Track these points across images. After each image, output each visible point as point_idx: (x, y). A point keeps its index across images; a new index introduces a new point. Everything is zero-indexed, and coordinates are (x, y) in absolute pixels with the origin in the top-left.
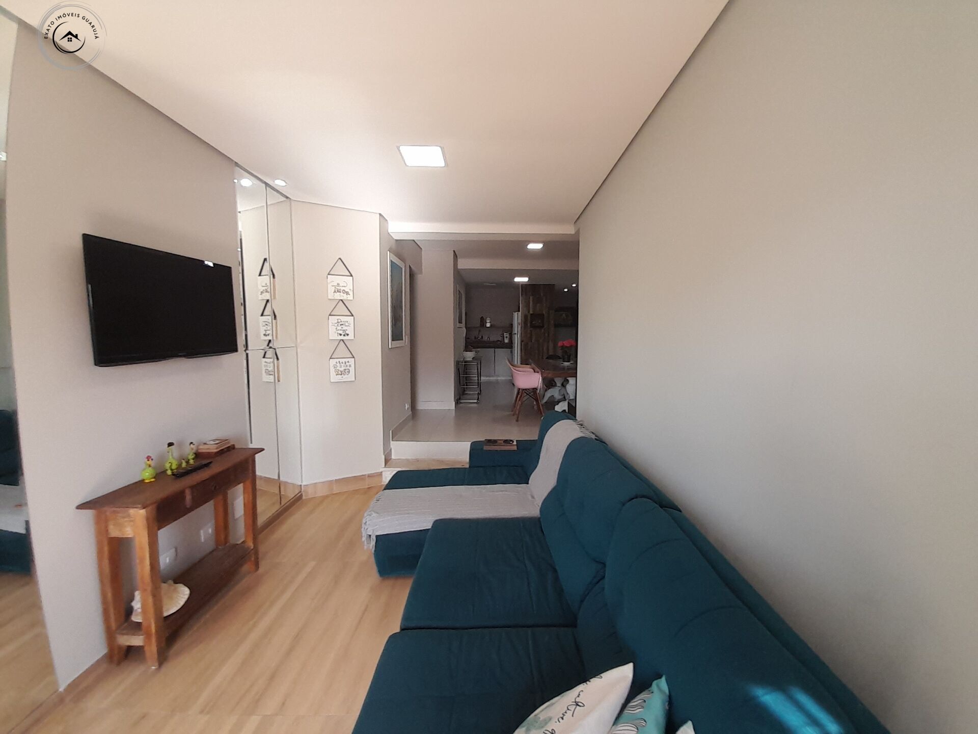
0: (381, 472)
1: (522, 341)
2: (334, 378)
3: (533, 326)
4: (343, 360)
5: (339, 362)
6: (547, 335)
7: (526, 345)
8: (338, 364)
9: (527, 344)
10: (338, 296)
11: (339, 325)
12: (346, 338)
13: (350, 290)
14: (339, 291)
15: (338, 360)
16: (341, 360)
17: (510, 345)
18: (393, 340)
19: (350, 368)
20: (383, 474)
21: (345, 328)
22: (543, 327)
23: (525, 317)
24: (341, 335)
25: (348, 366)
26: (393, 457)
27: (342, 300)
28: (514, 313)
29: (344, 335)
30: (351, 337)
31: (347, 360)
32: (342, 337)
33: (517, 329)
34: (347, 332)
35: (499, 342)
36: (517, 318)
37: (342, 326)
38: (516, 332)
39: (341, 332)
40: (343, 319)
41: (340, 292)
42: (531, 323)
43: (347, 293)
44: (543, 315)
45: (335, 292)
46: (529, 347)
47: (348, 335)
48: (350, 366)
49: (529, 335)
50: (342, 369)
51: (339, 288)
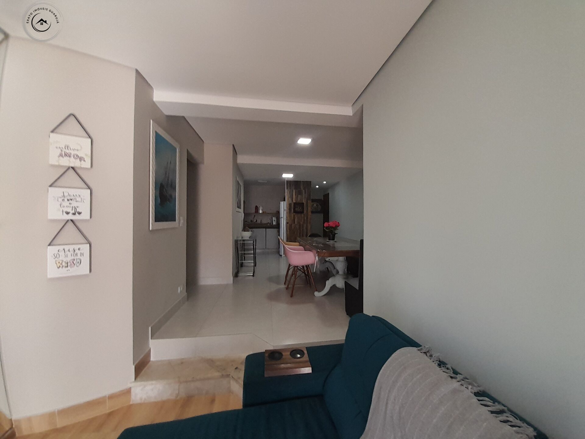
0: (130, 389)
1: (287, 223)
2: (53, 271)
3: (295, 212)
4: (71, 247)
5: (64, 250)
6: (305, 218)
7: (291, 226)
8: (62, 253)
9: (292, 224)
10: (66, 162)
11: (66, 200)
12: (76, 217)
13: (86, 155)
14: (68, 155)
15: (61, 248)
16: (67, 248)
17: (278, 226)
18: (156, 221)
19: (82, 258)
20: (132, 390)
21: (74, 204)
22: (303, 212)
23: (290, 205)
24: (68, 213)
25: (79, 255)
26: (152, 359)
27: (73, 168)
28: (281, 202)
29: (74, 214)
30: (86, 215)
31: (76, 247)
32: (70, 217)
33: (283, 214)
34: (78, 210)
35: (269, 224)
36: (283, 206)
37: (70, 201)
38: (282, 216)
39: (69, 210)
40: (72, 192)
41: (70, 156)
42: (294, 209)
43: (81, 159)
44: (303, 203)
45: (61, 155)
46: (293, 228)
47: (80, 213)
48: (82, 254)
49: (292, 218)
50: (69, 258)
51: (67, 151)
